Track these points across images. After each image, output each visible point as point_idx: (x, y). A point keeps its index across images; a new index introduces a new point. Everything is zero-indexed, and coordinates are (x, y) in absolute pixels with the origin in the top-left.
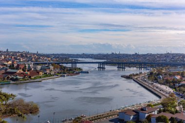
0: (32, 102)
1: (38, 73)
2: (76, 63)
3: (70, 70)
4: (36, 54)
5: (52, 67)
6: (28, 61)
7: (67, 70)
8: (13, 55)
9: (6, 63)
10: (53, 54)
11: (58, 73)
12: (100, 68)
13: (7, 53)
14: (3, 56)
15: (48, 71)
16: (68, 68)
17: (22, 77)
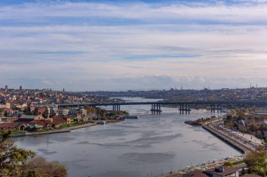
0: (58, 162)
1: (65, 119)
2: (119, 104)
3: (111, 114)
4: (62, 92)
5: (84, 111)
6: (51, 103)
7: (106, 115)
8: (29, 95)
9: (19, 106)
10: (86, 93)
11: (94, 119)
12: (155, 110)
13: (21, 91)
14: (14, 96)
15: (79, 117)
16: (107, 111)
17: (42, 126)
